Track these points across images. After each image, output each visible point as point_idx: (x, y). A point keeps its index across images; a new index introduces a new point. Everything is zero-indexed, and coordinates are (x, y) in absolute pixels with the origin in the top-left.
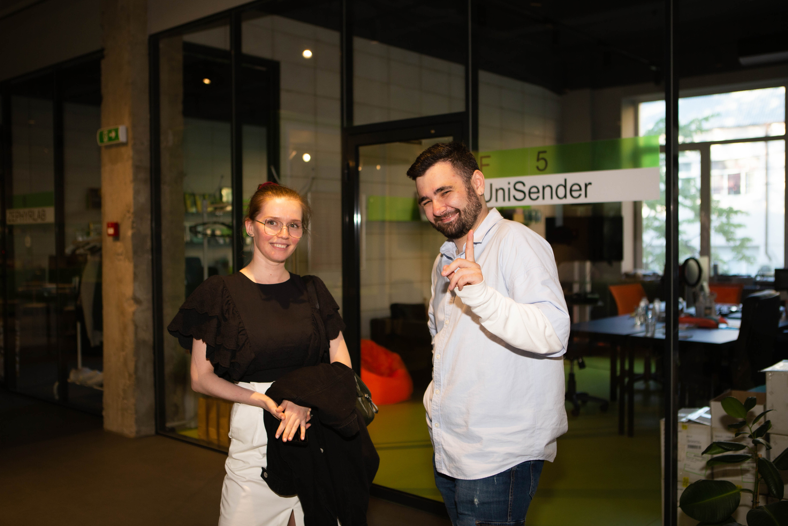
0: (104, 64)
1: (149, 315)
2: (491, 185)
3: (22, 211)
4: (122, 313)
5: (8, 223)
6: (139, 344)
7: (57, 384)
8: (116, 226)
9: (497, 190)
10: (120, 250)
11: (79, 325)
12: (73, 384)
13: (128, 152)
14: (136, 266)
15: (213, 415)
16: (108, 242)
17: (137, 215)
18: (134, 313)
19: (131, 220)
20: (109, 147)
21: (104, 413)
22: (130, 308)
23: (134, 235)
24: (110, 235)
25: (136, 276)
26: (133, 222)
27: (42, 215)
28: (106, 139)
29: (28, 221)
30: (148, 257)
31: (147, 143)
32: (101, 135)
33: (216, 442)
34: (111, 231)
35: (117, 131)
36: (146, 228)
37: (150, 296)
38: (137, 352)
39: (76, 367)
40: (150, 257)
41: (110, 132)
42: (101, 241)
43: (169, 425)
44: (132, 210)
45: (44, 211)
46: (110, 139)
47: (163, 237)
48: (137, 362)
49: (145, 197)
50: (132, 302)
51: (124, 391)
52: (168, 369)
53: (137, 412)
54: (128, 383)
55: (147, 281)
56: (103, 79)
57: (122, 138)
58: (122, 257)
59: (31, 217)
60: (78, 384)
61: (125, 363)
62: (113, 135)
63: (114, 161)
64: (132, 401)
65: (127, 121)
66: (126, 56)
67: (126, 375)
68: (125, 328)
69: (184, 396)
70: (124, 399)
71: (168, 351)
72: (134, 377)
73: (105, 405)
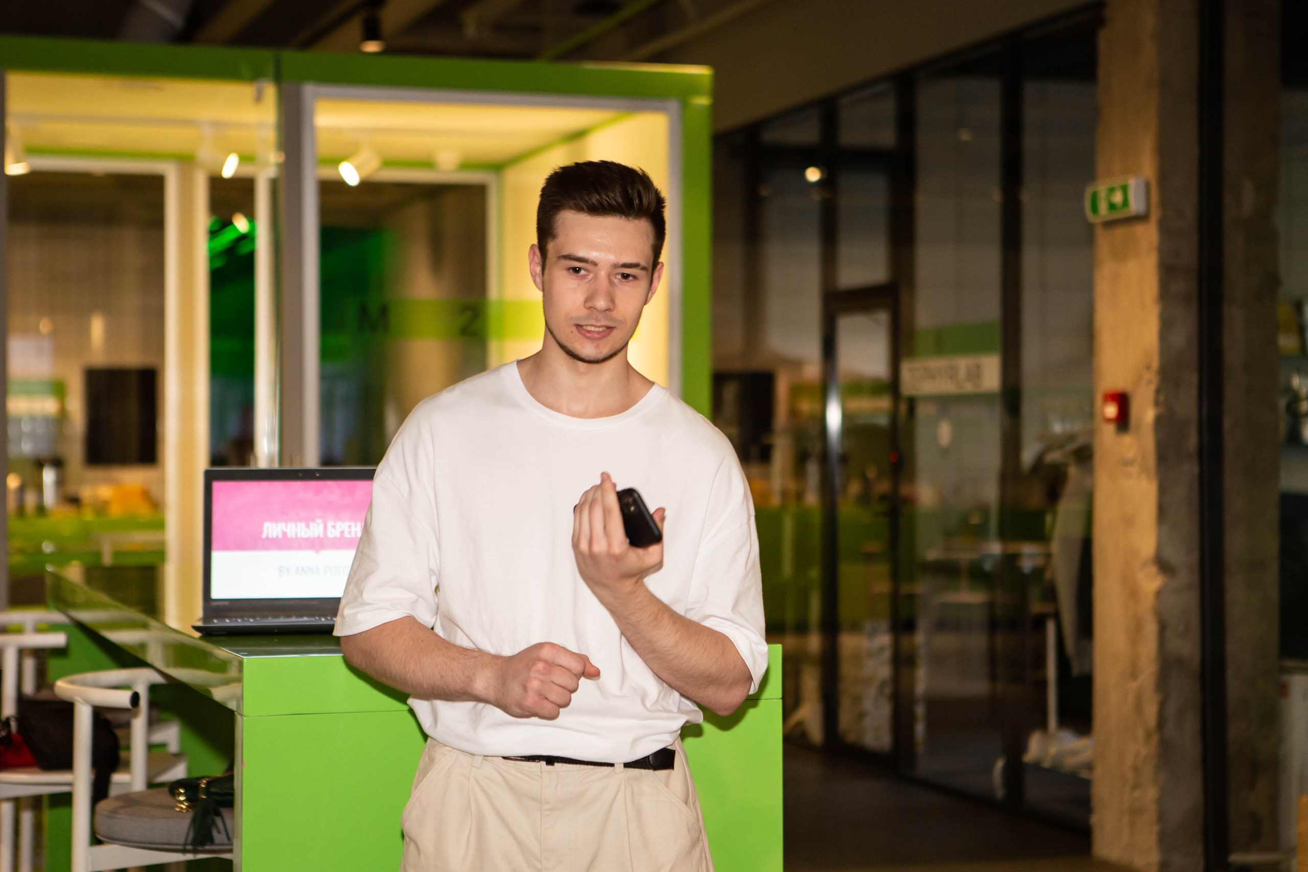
0: (1104, 39)
1: (1190, 601)
3: (933, 364)
4: (1133, 593)
5: (905, 391)
6: (1167, 664)
7: (1000, 764)
8: (1122, 400)
10: (1130, 454)
11: (1051, 630)
12: (1036, 766)
13: (1148, 235)
14: (1163, 490)
16: (1107, 433)
17: (1168, 376)
18: (1159, 594)
19: (1152, 388)
20: (1110, 224)
21: (1094, 820)
22: (1150, 583)
23: (1159, 422)
24: (1108, 420)
25: (1162, 512)
26: (1158, 392)
27: (975, 374)
28: (1103, 207)
29: (945, 386)
30: (1191, 469)
31: (1191, 213)
32: (1094, 197)
34: (1111, 410)
35: (1125, 189)
36: (1188, 406)
37: (1195, 557)
38: (1162, 683)
39: (1042, 725)
40: (1195, 469)
41: (1111, 190)
42: (1092, 432)
43: (1236, 858)
44: (1155, 363)
45: (978, 367)
46: (1112, 206)
47: (1227, 423)
48: (1162, 705)
49: (1184, 336)
50: (1153, 569)
51: (1136, 769)
52: (1235, 730)
53: (1161, 818)
54: (1144, 751)
55: (1188, 523)
56: (1102, 72)
57: (1136, 205)
58: (1134, 470)
59: (951, 378)
60: (1047, 764)
61: (1138, 708)
62: (1118, 198)
63: (1120, 255)
64: (1151, 794)
65: (1148, 167)
66: (1149, 21)
67: (1141, 733)
68: (1137, 628)
69: (1274, 799)
70: (1135, 787)
71: (1234, 688)
72: (1155, 738)
73: (1096, 802)
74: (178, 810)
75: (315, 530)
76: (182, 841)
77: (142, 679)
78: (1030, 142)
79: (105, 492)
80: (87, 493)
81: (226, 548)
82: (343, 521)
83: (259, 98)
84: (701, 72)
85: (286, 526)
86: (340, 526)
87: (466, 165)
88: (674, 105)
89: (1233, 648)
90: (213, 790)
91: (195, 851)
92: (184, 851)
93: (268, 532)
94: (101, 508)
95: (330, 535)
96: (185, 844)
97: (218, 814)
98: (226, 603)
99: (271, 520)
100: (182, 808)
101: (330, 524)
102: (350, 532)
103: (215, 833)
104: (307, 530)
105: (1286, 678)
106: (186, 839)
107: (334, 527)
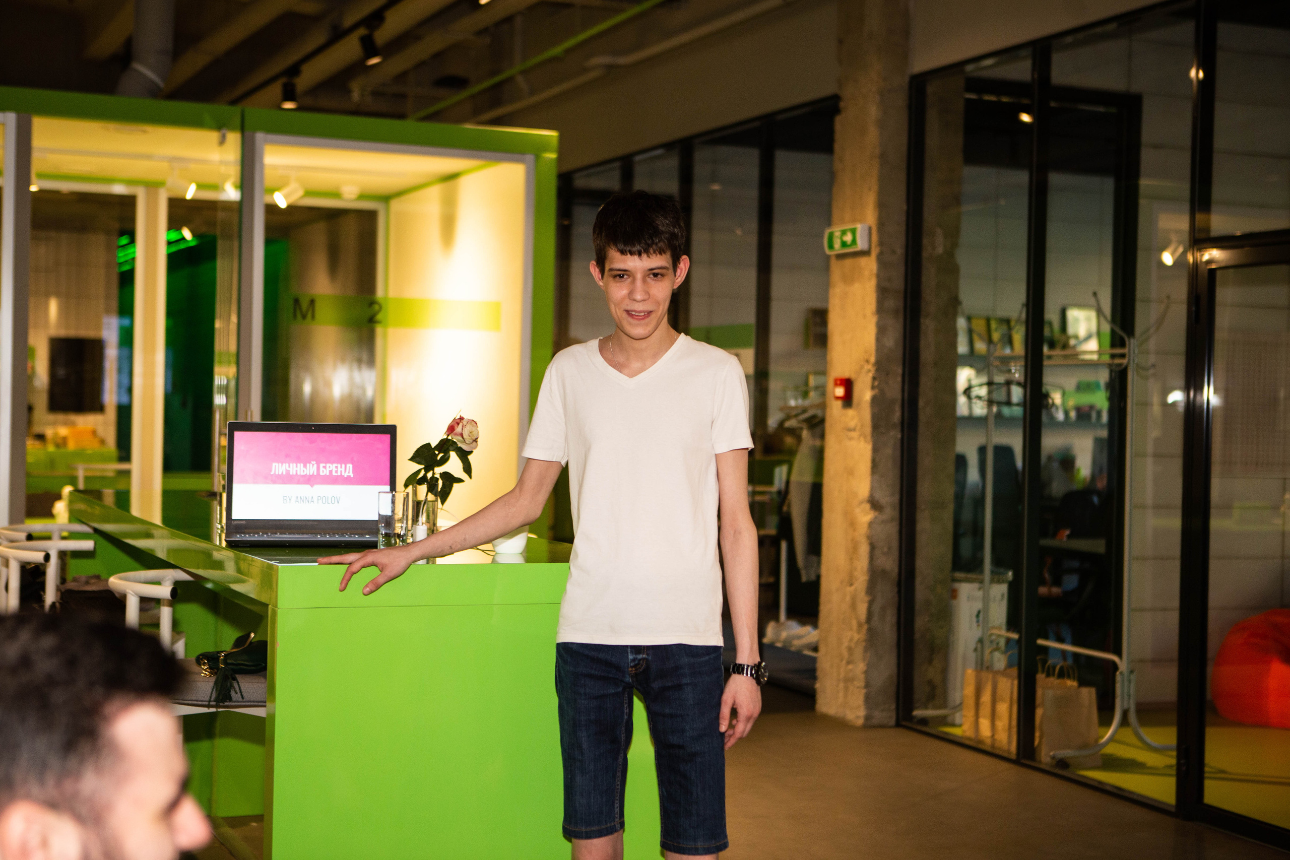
0: (840, 123)
1: (893, 529)
4: (852, 523)
6: (875, 574)
8: (848, 384)
10: (852, 424)
11: (784, 545)
12: (772, 646)
13: (870, 265)
14: (875, 450)
15: (986, 697)
16: (835, 409)
17: (881, 367)
18: (871, 524)
19: (871, 375)
20: (841, 257)
21: (818, 686)
22: (865, 516)
23: (874, 399)
24: (838, 398)
25: (875, 466)
26: (874, 379)
28: (837, 245)
30: (895, 435)
31: (900, 251)
32: (831, 237)
33: (989, 741)
34: (840, 391)
35: (853, 232)
36: (894, 389)
37: (896, 498)
38: (871, 588)
39: (776, 618)
40: (899, 436)
41: (844, 233)
42: (823, 406)
43: (918, 713)
44: (873, 359)
46: (844, 244)
47: (921, 403)
48: (871, 603)
49: (893, 340)
50: (867, 506)
51: (850, 649)
52: (920, 622)
53: (867, 685)
54: (856, 637)
55: (892, 474)
56: (837, 146)
57: (861, 245)
58: (854, 434)
60: (779, 645)
61: (853, 606)
62: (848, 238)
63: (849, 279)
64: (861, 667)
65: (871, 217)
66: (873, 112)
67: (854, 623)
68: (855, 548)
69: (945, 670)
70: (848, 663)
71: (921, 592)
72: (866, 627)
73: (819, 673)
74: (203, 675)
75: (311, 469)
76: (208, 699)
77: (170, 576)
78: (780, 194)
79: (63, 431)
80: (50, 432)
81: (243, 481)
82: (332, 463)
83: (222, 141)
84: (552, 134)
85: (289, 467)
86: (330, 467)
87: (362, 197)
88: (530, 158)
89: (921, 564)
90: (229, 661)
91: (216, 706)
92: (209, 706)
93: (275, 471)
94: (61, 442)
95: (321, 474)
96: (210, 701)
97: (235, 679)
98: (244, 522)
99: (278, 462)
100: (206, 674)
101: (322, 465)
102: (336, 472)
103: (233, 693)
104: (305, 469)
105: (957, 585)
106: (211, 697)
107: (325, 467)
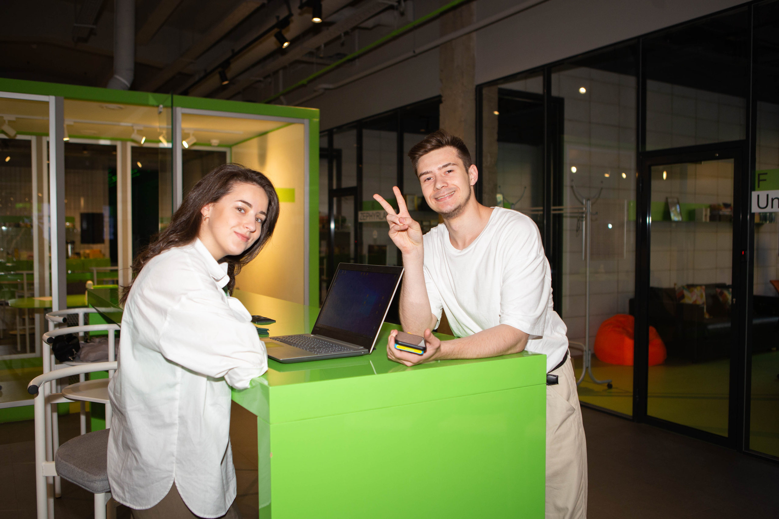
0: (442, 107)
2: (768, 195)
3: (371, 212)
5: (360, 221)
9: (773, 200)
29: (376, 220)
59: (378, 216)
79: (88, 251)
80: (82, 252)
84: (316, 110)
87: (219, 146)
88: (306, 121)
94: (87, 256)
